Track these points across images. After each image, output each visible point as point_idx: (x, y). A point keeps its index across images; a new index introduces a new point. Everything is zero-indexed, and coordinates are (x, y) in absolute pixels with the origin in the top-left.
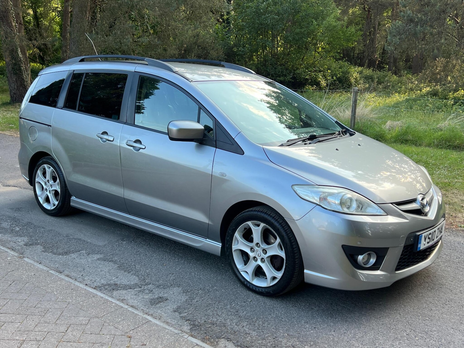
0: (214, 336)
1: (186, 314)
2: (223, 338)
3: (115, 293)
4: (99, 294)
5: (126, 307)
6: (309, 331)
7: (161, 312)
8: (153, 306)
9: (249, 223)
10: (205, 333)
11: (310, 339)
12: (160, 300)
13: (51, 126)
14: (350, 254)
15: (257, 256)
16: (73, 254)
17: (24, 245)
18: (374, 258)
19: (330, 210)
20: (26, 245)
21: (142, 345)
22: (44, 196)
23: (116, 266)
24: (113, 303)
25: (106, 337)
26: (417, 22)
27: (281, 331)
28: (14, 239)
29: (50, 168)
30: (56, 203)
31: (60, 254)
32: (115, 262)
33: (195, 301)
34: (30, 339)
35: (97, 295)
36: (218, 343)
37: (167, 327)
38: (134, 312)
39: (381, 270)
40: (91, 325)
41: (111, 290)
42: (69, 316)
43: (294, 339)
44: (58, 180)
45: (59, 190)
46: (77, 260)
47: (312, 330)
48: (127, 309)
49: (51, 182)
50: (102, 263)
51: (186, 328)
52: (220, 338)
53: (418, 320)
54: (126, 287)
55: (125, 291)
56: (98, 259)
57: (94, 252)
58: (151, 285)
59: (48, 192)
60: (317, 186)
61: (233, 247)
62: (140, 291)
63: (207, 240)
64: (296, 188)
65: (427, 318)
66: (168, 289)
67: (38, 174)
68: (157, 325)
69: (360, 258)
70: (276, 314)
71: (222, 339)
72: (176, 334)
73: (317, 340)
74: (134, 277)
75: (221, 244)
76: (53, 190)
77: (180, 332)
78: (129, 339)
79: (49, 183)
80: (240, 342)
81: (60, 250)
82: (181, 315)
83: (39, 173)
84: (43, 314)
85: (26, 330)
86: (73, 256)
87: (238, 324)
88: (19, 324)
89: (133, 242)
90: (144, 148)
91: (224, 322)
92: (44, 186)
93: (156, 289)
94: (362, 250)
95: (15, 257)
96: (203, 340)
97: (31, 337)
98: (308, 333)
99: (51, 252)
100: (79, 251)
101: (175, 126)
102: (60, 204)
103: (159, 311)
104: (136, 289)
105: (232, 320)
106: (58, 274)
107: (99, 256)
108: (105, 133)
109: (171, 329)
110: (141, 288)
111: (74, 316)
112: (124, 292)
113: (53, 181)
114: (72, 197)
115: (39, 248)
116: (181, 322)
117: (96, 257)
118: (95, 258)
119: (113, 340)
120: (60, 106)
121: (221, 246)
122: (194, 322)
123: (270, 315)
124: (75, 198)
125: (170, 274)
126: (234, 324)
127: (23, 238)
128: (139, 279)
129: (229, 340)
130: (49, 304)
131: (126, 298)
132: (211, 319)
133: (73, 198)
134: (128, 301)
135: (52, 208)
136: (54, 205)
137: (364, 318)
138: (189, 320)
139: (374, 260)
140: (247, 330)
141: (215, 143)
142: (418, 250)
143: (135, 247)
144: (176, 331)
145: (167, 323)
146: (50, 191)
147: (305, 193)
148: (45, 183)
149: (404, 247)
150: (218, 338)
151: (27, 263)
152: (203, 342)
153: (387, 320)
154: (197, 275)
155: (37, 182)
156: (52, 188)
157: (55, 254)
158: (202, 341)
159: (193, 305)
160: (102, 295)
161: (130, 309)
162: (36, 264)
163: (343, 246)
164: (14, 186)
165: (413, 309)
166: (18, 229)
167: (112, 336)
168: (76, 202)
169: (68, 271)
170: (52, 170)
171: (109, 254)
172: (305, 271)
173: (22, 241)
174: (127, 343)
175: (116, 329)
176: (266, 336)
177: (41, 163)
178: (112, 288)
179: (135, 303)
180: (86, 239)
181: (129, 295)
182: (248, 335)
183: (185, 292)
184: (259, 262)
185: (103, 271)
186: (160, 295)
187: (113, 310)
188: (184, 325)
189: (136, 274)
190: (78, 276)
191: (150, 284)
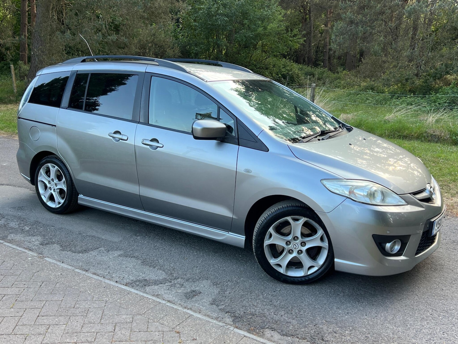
0: (258, 326)
1: (224, 306)
2: (267, 328)
3: (147, 289)
4: (133, 290)
5: (164, 302)
6: (344, 317)
7: (198, 306)
8: (190, 300)
9: (289, 218)
10: (249, 324)
11: (348, 324)
12: (194, 293)
13: (55, 126)
14: (379, 243)
15: (293, 249)
16: (92, 252)
17: (40, 245)
18: (398, 245)
19: (359, 202)
20: (42, 244)
21: (193, 340)
22: (48, 195)
23: (140, 262)
24: (150, 299)
25: (156, 334)
27: (319, 318)
28: (28, 238)
29: (55, 167)
30: (62, 201)
31: (79, 252)
32: (137, 258)
33: (228, 292)
34: (81, 341)
35: (131, 292)
36: (264, 333)
37: (211, 320)
38: (173, 307)
39: (403, 256)
40: (137, 323)
41: (143, 286)
42: (111, 314)
43: (333, 325)
44: (64, 179)
45: (65, 189)
46: (99, 258)
47: (346, 315)
48: (165, 304)
49: (56, 181)
50: (124, 258)
51: (228, 320)
52: (264, 328)
53: (434, 300)
54: (156, 283)
55: (157, 286)
56: (120, 256)
57: (112, 249)
58: (180, 279)
59: (52, 190)
60: (345, 180)
62: (171, 286)
63: (230, 233)
64: (325, 182)
65: (442, 298)
66: (197, 282)
67: (41, 173)
68: (200, 319)
69: (388, 245)
70: (308, 301)
71: (267, 330)
72: (222, 327)
73: (354, 325)
74: (161, 271)
75: (245, 237)
76: (57, 189)
77: (224, 324)
78: (178, 334)
79: (53, 181)
80: (285, 331)
81: (78, 248)
82: (220, 307)
83: (42, 171)
84: (85, 314)
85: (74, 331)
86: (94, 253)
87: (276, 313)
88: (64, 326)
89: (146, 237)
90: (162, 146)
91: (262, 312)
92: (48, 185)
93: (187, 283)
94: (389, 239)
95: (35, 257)
96: (249, 331)
97: (82, 339)
98: (344, 318)
99: (70, 250)
100: (98, 248)
101: (199, 125)
102: (67, 202)
103: (197, 305)
104: (166, 284)
105: (269, 310)
106: (84, 272)
107: (119, 253)
108: (117, 132)
109: (215, 322)
110: (171, 282)
111: (116, 315)
112: (156, 287)
114: (79, 195)
115: (57, 247)
116: (221, 315)
117: (117, 253)
118: (116, 255)
119: (163, 337)
120: (65, 106)
121: (244, 239)
122: (235, 314)
123: (303, 303)
124: (82, 196)
125: (194, 267)
126: (273, 314)
127: (36, 238)
128: (166, 273)
129: (273, 329)
130: (87, 303)
131: (160, 294)
132: (249, 309)
133: (81, 196)
134: (163, 296)
135: (57, 207)
136: (59, 203)
137: (388, 301)
138: (228, 312)
139: (399, 247)
140: (287, 319)
141: (237, 141)
142: (432, 235)
143: (151, 242)
144: (221, 324)
145: (208, 316)
146: (54, 189)
147: (335, 187)
148: (49, 182)
149: (423, 232)
150: (262, 328)
151: (50, 263)
152: (250, 333)
153: (408, 302)
154: (221, 267)
155: (40, 181)
156: (56, 186)
157: (75, 252)
158: (248, 332)
159: (227, 297)
160: (136, 292)
161: (168, 304)
162: (58, 263)
163: (374, 236)
164: (8, 185)
165: (427, 289)
166: (27, 229)
167: (160, 333)
168: (83, 199)
169: (93, 269)
170: (57, 168)
171: (129, 250)
172: (336, 260)
173: (36, 240)
174: (177, 339)
175: (162, 325)
176: (307, 324)
177: (45, 162)
178: (144, 284)
179: (170, 297)
180: (100, 236)
181: (161, 289)
182: (289, 324)
183: (215, 284)
184: (296, 254)
185: (129, 267)
186: (192, 289)
187: (152, 306)
188: (225, 317)
189: (161, 268)
190: (105, 274)
191: (178, 278)
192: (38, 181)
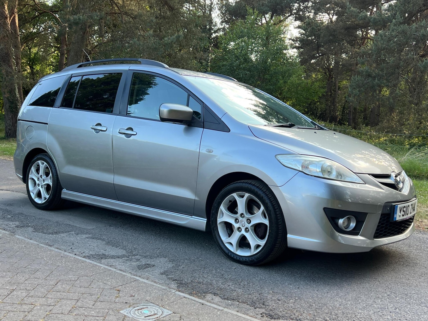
0: (201, 291)
1: (173, 276)
2: (210, 293)
3: (103, 261)
4: (88, 261)
5: (115, 270)
6: (294, 290)
7: (148, 275)
8: (141, 270)
9: (235, 195)
10: (192, 289)
11: (295, 295)
12: (147, 266)
13: (47, 124)
14: (331, 217)
15: (241, 227)
16: (62, 234)
17: (16, 227)
18: (353, 223)
19: (312, 176)
20: (17, 227)
21: (131, 296)
22: (35, 192)
23: (104, 242)
24: (101, 267)
25: (95, 290)
26: (375, 77)
27: (266, 289)
28: (6, 223)
29: (43, 163)
30: (48, 197)
31: (50, 234)
32: (103, 240)
33: (182, 267)
34: (20, 289)
35: (85, 261)
36: (205, 297)
37: (155, 284)
38: (122, 273)
39: (360, 235)
40: (80, 281)
41: (99, 258)
42: (58, 274)
43: (279, 295)
44: (51, 174)
45: (51, 184)
46: (67, 238)
47: (296, 289)
48: (115, 271)
49: (44, 177)
50: (91, 240)
51: (173, 286)
52: (207, 293)
54: (113, 257)
55: (114, 260)
56: (87, 238)
57: (82, 233)
58: (138, 256)
59: (40, 186)
60: (299, 155)
61: (218, 220)
62: (128, 260)
63: (193, 217)
64: (279, 157)
66: (155, 259)
67: (32, 171)
68: (145, 283)
69: (341, 221)
70: (260, 277)
71: (209, 294)
72: (164, 289)
73: (301, 296)
74: (122, 250)
75: (206, 219)
76: (44, 185)
77: (168, 288)
78: (118, 292)
79: (42, 178)
80: (227, 296)
81: (50, 231)
82: (168, 277)
83: (33, 169)
84: (34, 273)
85: (16, 282)
86: (62, 235)
87: (224, 283)
88: (9, 278)
89: (119, 227)
90: (135, 134)
91: (210, 282)
92: (37, 182)
93: (143, 259)
94: (342, 214)
95: (6, 235)
96: (191, 294)
97: (21, 288)
98: (292, 291)
99: (42, 232)
100: (69, 232)
102: (51, 196)
103: (147, 274)
104: (123, 259)
105: (218, 281)
106: (48, 247)
107: (87, 236)
108: (99, 124)
109: (159, 285)
110: (128, 257)
111: (63, 275)
112: (112, 260)
113: (45, 176)
114: (63, 190)
115: (30, 229)
116: (168, 282)
117: (84, 236)
118: (84, 237)
119: (102, 292)
120: (58, 105)
121: (206, 222)
122: (181, 281)
123: (255, 278)
124: (66, 190)
125: (156, 249)
126: (220, 284)
127: (14, 223)
128: (127, 252)
129: (215, 294)
130: (39, 266)
131: (114, 265)
132: (198, 279)
133: (64, 190)
134: (116, 267)
135: (43, 202)
136: (45, 199)
138: (176, 280)
140: (233, 288)
141: (202, 124)
142: (394, 220)
143: (122, 231)
144: (164, 287)
145: (155, 282)
146: (42, 186)
147: (288, 162)
148: (38, 178)
149: (382, 215)
150: (205, 293)
151: (18, 239)
152: (191, 295)
154: (182, 250)
155: (31, 178)
156: (44, 182)
157: (46, 234)
158: (189, 295)
159: (179, 270)
160: (91, 262)
161: (119, 271)
162: (26, 239)
163: (325, 209)
166: (9, 217)
167: (100, 289)
168: (67, 194)
169: (58, 245)
170: (46, 165)
171: (97, 234)
172: (289, 236)
173: (12, 224)
174: (115, 295)
175: (105, 285)
176: (251, 292)
177: (36, 160)
178: (101, 257)
179: (123, 268)
180: (75, 225)
181: (117, 263)
182: (234, 291)
183: (172, 261)
184: (243, 232)
185: (92, 246)
186: (147, 263)
187: (102, 271)
188: (171, 284)
189: (124, 248)
190: (68, 249)
192: (29, 178)
